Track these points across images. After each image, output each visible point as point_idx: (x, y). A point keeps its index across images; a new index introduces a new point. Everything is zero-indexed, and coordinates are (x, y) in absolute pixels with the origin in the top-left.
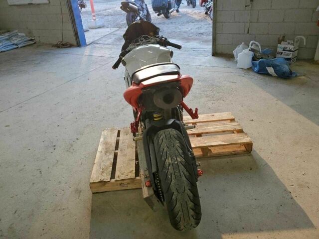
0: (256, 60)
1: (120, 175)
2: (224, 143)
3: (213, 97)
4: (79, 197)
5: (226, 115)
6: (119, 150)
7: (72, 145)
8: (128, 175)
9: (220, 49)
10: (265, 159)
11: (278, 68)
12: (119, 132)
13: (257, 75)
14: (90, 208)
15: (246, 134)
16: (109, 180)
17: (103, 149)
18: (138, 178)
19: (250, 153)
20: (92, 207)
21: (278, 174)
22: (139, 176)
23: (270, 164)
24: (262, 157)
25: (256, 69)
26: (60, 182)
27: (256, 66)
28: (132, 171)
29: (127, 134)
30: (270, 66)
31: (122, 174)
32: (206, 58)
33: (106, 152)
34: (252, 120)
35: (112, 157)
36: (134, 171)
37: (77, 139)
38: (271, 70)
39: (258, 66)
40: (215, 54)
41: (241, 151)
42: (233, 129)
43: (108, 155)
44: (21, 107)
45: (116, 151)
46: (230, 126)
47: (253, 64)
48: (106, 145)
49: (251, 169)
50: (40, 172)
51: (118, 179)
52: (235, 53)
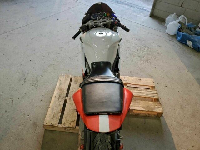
0: (180, 31)
1: (66, 123)
2: (143, 109)
3: (143, 58)
4: (35, 130)
5: (149, 82)
6: (69, 97)
7: (37, 81)
8: (70, 124)
9: (157, 13)
10: (169, 125)
11: (195, 43)
12: (71, 79)
13: (178, 43)
14: (41, 143)
15: (160, 104)
16: (57, 125)
17: (57, 94)
18: (77, 127)
19: (160, 117)
20: (43, 142)
21: (175, 141)
22: (78, 126)
23: (171, 131)
24: (167, 123)
25: (179, 38)
26: (24, 114)
27: (180, 36)
28: (75, 120)
29: (76, 84)
30: (190, 40)
31: (67, 122)
32: (145, 17)
33: (59, 97)
34: (167, 86)
35: (62, 103)
36: (76, 121)
37: (42, 76)
38: (189, 43)
39: (181, 36)
40: (152, 16)
41: (153, 115)
42: (152, 96)
43: (60, 100)
44: (7, 36)
45: (67, 98)
46: (150, 94)
47: (178, 33)
48: (60, 91)
49: (157, 133)
50: (12, 101)
51: (63, 126)
52: (167, 19)
